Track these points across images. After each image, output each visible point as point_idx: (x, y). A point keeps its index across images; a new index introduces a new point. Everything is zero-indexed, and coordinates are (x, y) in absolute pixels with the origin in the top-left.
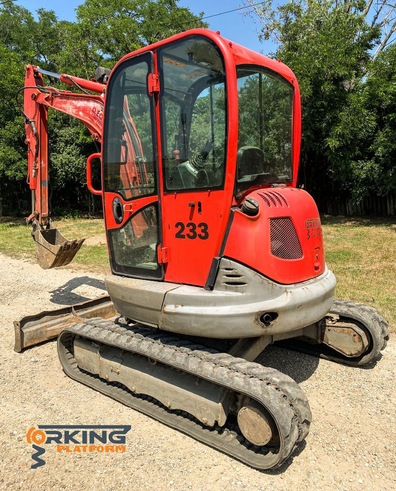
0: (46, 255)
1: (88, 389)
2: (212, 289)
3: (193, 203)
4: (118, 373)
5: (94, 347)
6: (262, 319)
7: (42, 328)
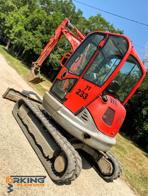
0: (31, 77)
1: (16, 121)
2: (76, 115)
3: (88, 86)
4: (29, 122)
5: (27, 110)
6: (84, 135)
7: (15, 96)
